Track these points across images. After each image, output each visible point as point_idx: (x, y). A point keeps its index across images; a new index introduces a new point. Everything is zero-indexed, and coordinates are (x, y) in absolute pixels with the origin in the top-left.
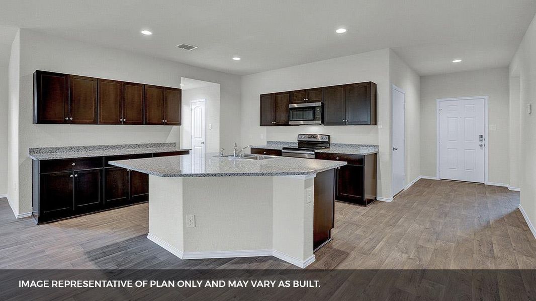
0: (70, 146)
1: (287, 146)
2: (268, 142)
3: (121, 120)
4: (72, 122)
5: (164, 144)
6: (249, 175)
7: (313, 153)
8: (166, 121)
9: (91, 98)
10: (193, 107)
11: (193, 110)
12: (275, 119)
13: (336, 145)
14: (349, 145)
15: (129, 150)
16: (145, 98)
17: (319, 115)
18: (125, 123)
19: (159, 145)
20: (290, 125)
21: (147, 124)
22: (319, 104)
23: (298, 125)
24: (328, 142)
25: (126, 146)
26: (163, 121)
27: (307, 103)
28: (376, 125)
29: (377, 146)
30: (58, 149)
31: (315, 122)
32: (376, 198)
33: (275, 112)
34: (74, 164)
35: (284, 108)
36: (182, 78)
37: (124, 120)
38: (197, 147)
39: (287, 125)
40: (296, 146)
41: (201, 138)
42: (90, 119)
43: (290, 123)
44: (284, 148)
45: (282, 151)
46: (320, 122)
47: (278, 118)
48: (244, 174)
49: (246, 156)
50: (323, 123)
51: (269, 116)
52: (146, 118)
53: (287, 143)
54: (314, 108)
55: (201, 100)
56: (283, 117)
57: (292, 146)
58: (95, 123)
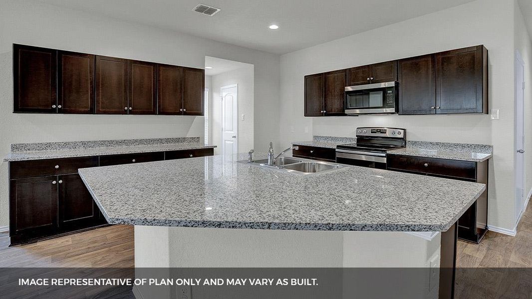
0: (65, 141)
1: (341, 143)
2: (315, 137)
3: (126, 108)
4: (61, 111)
5: (184, 139)
6: (297, 227)
7: (384, 155)
8: (185, 110)
9: (87, 80)
10: (224, 94)
11: (224, 98)
12: (325, 107)
13: (415, 143)
14: (437, 144)
15: (140, 146)
16: (157, 81)
17: (391, 101)
18: (131, 113)
19: (178, 140)
20: (346, 115)
21: (160, 113)
22: (392, 84)
23: (357, 115)
24: (403, 139)
25: (136, 141)
26: (181, 110)
27: (372, 83)
28: (488, 114)
29: (489, 146)
30: (49, 145)
31: (384, 110)
32: (487, 226)
33: (325, 98)
34: (57, 167)
35: (337, 91)
36: (207, 58)
37: (130, 108)
38: (228, 142)
39: (342, 114)
40: (354, 143)
41: (232, 130)
42: (86, 107)
43: (347, 112)
44: (338, 147)
45: (336, 150)
46: (393, 110)
47: (329, 107)
48: (285, 226)
49: (287, 161)
50: (397, 111)
51: (316, 104)
52: (159, 106)
53: (342, 139)
54: (384, 90)
55: (231, 86)
56: (336, 104)
57: (348, 143)
58: (91, 112)
